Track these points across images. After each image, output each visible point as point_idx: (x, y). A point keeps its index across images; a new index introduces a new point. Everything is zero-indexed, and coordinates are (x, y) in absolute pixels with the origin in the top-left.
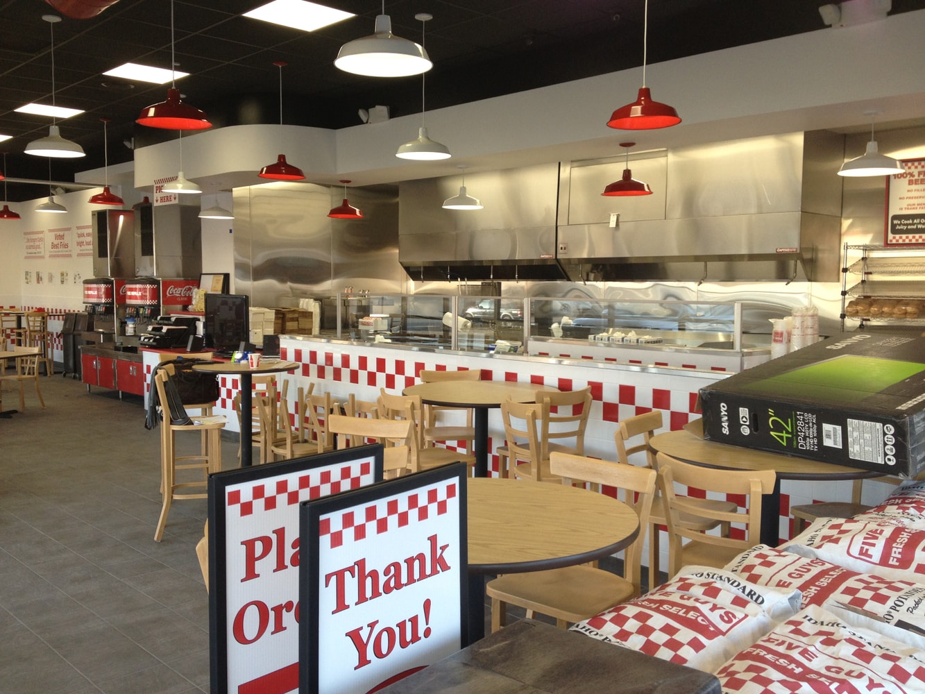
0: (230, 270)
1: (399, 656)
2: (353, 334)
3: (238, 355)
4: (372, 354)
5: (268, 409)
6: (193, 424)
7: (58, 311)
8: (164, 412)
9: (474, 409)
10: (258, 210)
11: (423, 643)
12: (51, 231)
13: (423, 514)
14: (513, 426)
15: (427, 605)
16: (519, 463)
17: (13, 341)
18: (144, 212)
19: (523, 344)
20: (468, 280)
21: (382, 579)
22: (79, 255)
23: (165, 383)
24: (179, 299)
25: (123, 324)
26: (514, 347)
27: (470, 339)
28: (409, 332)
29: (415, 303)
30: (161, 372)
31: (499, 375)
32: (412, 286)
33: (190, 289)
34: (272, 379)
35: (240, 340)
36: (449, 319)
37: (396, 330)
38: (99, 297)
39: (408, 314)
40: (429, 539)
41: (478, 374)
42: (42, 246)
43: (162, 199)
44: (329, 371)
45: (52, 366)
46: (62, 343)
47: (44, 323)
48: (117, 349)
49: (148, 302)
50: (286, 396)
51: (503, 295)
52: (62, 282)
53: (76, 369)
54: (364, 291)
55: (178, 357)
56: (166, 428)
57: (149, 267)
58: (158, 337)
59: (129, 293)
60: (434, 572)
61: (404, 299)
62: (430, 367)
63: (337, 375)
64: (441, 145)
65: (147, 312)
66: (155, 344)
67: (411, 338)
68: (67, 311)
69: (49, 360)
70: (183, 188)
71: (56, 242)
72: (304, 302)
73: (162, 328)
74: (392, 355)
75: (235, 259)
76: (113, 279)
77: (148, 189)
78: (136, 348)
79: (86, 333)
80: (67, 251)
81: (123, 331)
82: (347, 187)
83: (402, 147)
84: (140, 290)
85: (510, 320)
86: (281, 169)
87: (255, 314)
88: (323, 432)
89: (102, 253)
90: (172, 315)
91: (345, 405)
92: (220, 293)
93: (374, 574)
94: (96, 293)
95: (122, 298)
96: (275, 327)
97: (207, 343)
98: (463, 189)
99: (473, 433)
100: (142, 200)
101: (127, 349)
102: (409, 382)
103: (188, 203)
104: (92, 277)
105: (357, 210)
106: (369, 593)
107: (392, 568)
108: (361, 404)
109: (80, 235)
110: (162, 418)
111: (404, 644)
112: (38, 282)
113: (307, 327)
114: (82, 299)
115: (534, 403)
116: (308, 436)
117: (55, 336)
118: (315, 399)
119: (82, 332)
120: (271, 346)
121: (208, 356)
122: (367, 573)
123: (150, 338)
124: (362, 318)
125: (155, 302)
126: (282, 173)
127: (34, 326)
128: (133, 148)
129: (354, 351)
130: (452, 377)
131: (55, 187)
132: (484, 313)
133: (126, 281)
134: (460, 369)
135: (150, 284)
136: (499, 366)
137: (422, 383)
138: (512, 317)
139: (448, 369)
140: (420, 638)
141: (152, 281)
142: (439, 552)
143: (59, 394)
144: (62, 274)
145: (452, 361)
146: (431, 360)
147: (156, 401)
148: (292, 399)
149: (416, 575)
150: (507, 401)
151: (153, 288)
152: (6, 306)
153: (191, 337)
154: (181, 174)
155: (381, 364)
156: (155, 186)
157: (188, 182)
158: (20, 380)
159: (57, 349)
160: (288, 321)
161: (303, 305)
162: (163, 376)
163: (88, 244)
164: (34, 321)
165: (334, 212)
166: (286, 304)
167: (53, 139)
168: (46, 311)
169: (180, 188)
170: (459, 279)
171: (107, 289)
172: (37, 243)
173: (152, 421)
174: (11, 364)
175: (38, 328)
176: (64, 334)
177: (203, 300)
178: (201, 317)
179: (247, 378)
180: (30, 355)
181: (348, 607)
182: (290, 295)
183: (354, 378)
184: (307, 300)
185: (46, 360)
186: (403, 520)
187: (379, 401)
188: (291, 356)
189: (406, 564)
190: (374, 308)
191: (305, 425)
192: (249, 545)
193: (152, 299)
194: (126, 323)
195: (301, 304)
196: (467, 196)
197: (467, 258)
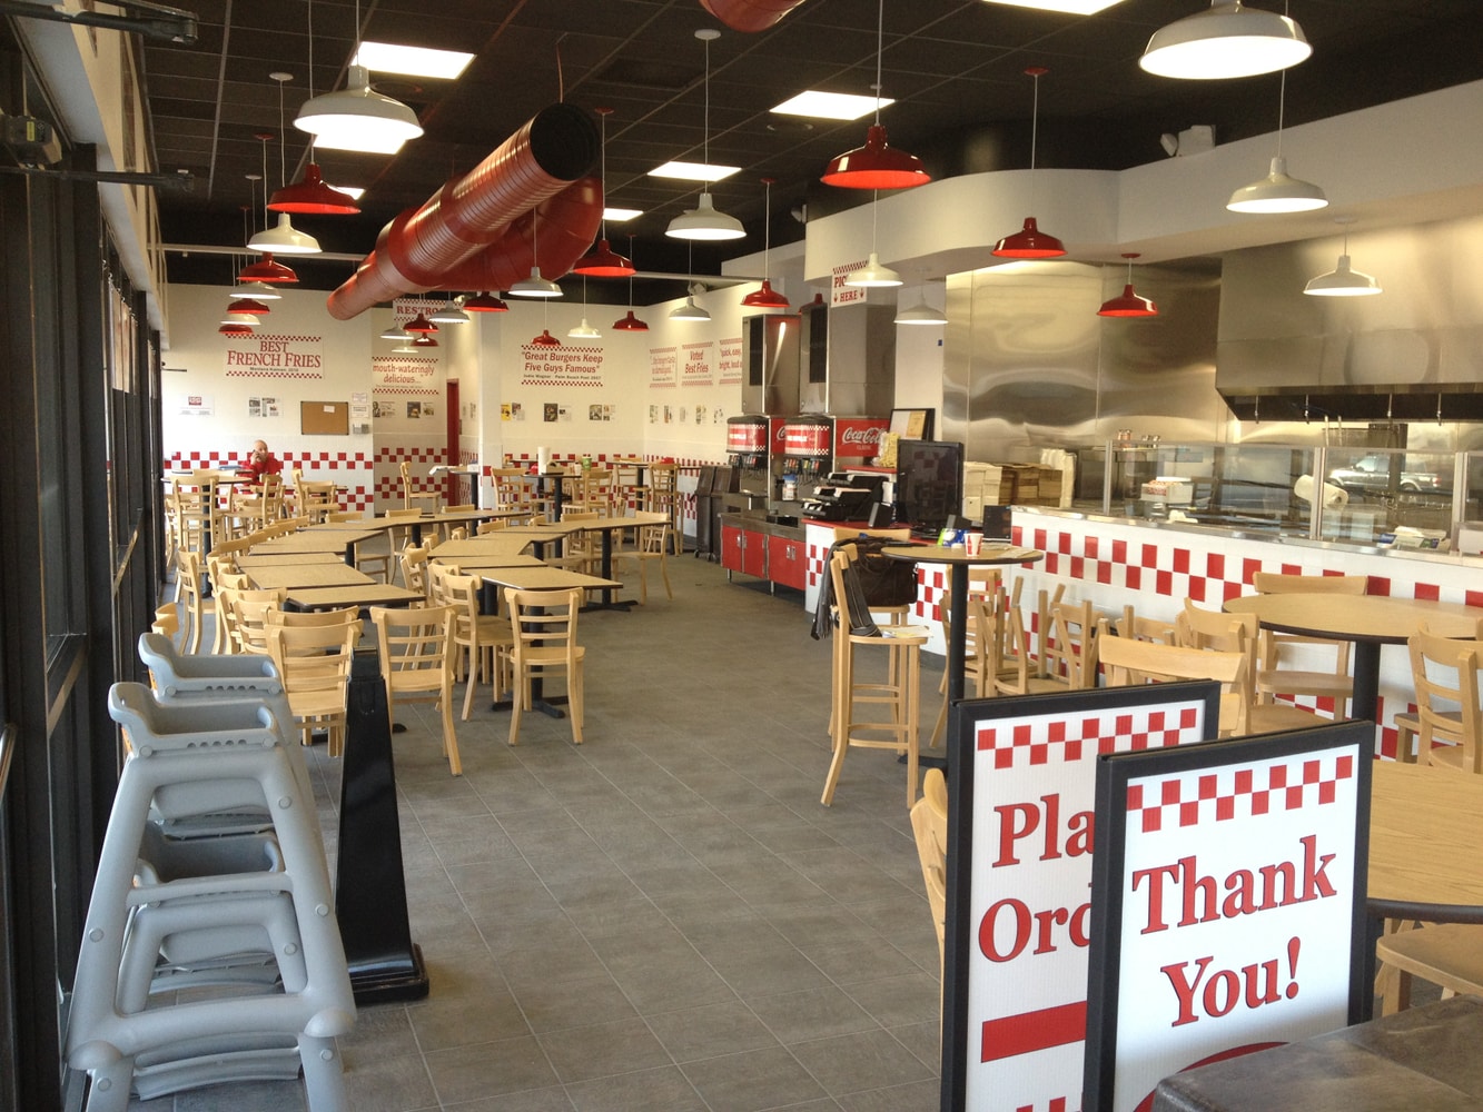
0: (937, 403)
1: (1242, 1019)
2: (1129, 509)
3: (947, 535)
4: (1167, 543)
5: (991, 622)
6: (881, 635)
7: (692, 463)
8: (841, 615)
9: (1353, 644)
10: (982, 309)
11: (1283, 1006)
12: (684, 347)
13: (1294, 799)
14: (1429, 678)
15: (1294, 947)
16: (1435, 745)
17: (631, 504)
18: (817, 316)
19: (1448, 536)
20: (1343, 420)
21: (1222, 894)
22: (722, 382)
23: (844, 572)
24: (859, 448)
25: (780, 484)
26: (1431, 541)
27: (1345, 524)
28: (1223, 509)
29: (1241, 460)
30: (839, 555)
31: (1403, 586)
32: (1237, 431)
33: (875, 433)
34: (996, 574)
35: (948, 512)
36: (1306, 486)
37: (1203, 502)
38: (748, 443)
39: (1225, 478)
40: (1301, 840)
41: (1363, 585)
42: (673, 370)
43: (843, 297)
44: (1090, 566)
45: (681, 540)
46: (694, 509)
47: (673, 480)
48: (770, 519)
49: (816, 452)
50: (1018, 602)
51: (1410, 445)
52: (698, 421)
53: (713, 547)
54: (1150, 437)
55: (861, 534)
56: (841, 638)
57: (818, 400)
58: (828, 504)
59: (789, 438)
60: (1308, 895)
61: (1219, 451)
62: (1271, 567)
63: (1104, 574)
64: (1309, 185)
65: (814, 466)
66: (823, 514)
67: (1228, 518)
68: (703, 463)
69: (678, 533)
70: (877, 278)
71: (692, 363)
72: (1048, 454)
73: (834, 491)
74: (1200, 545)
75: (945, 386)
76: (768, 417)
77: (824, 282)
78: (796, 519)
79: (730, 495)
80: (705, 377)
81: (778, 495)
82: (1133, 265)
83: (1238, 193)
84: (805, 433)
85: (1415, 492)
86: (1029, 241)
87: (970, 472)
88: (1078, 664)
89: (755, 378)
90: (848, 472)
91: (1118, 624)
92: (920, 439)
93: (1209, 883)
94: (744, 437)
95: (780, 446)
96: (1000, 494)
97: (901, 514)
98: (1345, 260)
99: (1350, 686)
100: (813, 300)
101: (784, 521)
102: (1232, 591)
103: (880, 301)
104: (740, 414)
105: (1149, 303)
106: (1199, 912)
107: (1239, 879)
108: (1143, 624)
109: (725, 353)
110: (837, 624)
111: (1252, 1002)
112: (667, 421)
113: (1052, 494)
114: (725, 445)
115: (1473, 639)
116: (1052, 668)
117: (686, 499)
118: (1067, 611)
119: (723, 494)
120: (996, 523)
121: (903, 534)
122: (1197, 880)
123: (817, 506)
124: (1147, 482)
125: (825, 452)
126: (1030, 248)
127: (660, 484)
128: (804, 220)
129: (1136, 536)
130: (1311, 586)
131: (694, 284)
132: (1365, 480)
133: (786, 421)
134: (1327, 573)
135: (819, 424)
136: (1405, 572)
137: (1257, 594)
138: (1418, 487)
139: (1305, 573)
140: (1279, 998)
141: (823, 421)
142: (1318, 864)
143: (693, 582)
144: (699, 410)
145: (1312, 558)
146: (1274, 555)
147: (829, 598)
148: (1028, 607)
149: (1279, 896)
150: (1421, 633)
151: (823, 432)
152: (624, 455)
153: (876, 506)
154: (873, 258)
155: (1181, 559)
156: (834, 276)
157: (883, 269)
158: (642, 559)
159: (688, 517)
160: (1022, 483)
161: (1047, 458)
162: (842, 561)
163: (735, 365)
164: (660, 476)
165: (1107, 307)
166: (1019, 457)
167: (705, 214)
168: (675, 460)
169: (872, 278)
170: (1326, 418)
171: (759, 431)
172: (667, 365)
173: (824, 626)
174: (629, 536)
175: (665, 487)
176: (699, 496)
177: (896, 450)
178: (890, 476)
179: (960, 572)
180: (653, 525)
181: (1165, 927)
182: (1028, 444)
183: (1133, 579)
184: (1054, 451)
185: (673, 532)
186: (1260, 804)
187: (1181, 619)
188: (1028, 541)
189: (1262, 875)
190: (1168, 466)
191: (1049, 651)
192: (1006, 813)
193: (822, 446)
194: (783, 481)
195: (1043, 459)
196: (1352, 271)
197: (1342, 382)
